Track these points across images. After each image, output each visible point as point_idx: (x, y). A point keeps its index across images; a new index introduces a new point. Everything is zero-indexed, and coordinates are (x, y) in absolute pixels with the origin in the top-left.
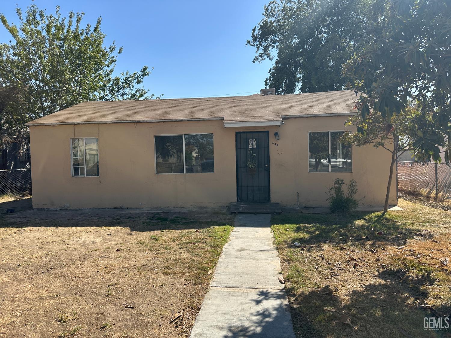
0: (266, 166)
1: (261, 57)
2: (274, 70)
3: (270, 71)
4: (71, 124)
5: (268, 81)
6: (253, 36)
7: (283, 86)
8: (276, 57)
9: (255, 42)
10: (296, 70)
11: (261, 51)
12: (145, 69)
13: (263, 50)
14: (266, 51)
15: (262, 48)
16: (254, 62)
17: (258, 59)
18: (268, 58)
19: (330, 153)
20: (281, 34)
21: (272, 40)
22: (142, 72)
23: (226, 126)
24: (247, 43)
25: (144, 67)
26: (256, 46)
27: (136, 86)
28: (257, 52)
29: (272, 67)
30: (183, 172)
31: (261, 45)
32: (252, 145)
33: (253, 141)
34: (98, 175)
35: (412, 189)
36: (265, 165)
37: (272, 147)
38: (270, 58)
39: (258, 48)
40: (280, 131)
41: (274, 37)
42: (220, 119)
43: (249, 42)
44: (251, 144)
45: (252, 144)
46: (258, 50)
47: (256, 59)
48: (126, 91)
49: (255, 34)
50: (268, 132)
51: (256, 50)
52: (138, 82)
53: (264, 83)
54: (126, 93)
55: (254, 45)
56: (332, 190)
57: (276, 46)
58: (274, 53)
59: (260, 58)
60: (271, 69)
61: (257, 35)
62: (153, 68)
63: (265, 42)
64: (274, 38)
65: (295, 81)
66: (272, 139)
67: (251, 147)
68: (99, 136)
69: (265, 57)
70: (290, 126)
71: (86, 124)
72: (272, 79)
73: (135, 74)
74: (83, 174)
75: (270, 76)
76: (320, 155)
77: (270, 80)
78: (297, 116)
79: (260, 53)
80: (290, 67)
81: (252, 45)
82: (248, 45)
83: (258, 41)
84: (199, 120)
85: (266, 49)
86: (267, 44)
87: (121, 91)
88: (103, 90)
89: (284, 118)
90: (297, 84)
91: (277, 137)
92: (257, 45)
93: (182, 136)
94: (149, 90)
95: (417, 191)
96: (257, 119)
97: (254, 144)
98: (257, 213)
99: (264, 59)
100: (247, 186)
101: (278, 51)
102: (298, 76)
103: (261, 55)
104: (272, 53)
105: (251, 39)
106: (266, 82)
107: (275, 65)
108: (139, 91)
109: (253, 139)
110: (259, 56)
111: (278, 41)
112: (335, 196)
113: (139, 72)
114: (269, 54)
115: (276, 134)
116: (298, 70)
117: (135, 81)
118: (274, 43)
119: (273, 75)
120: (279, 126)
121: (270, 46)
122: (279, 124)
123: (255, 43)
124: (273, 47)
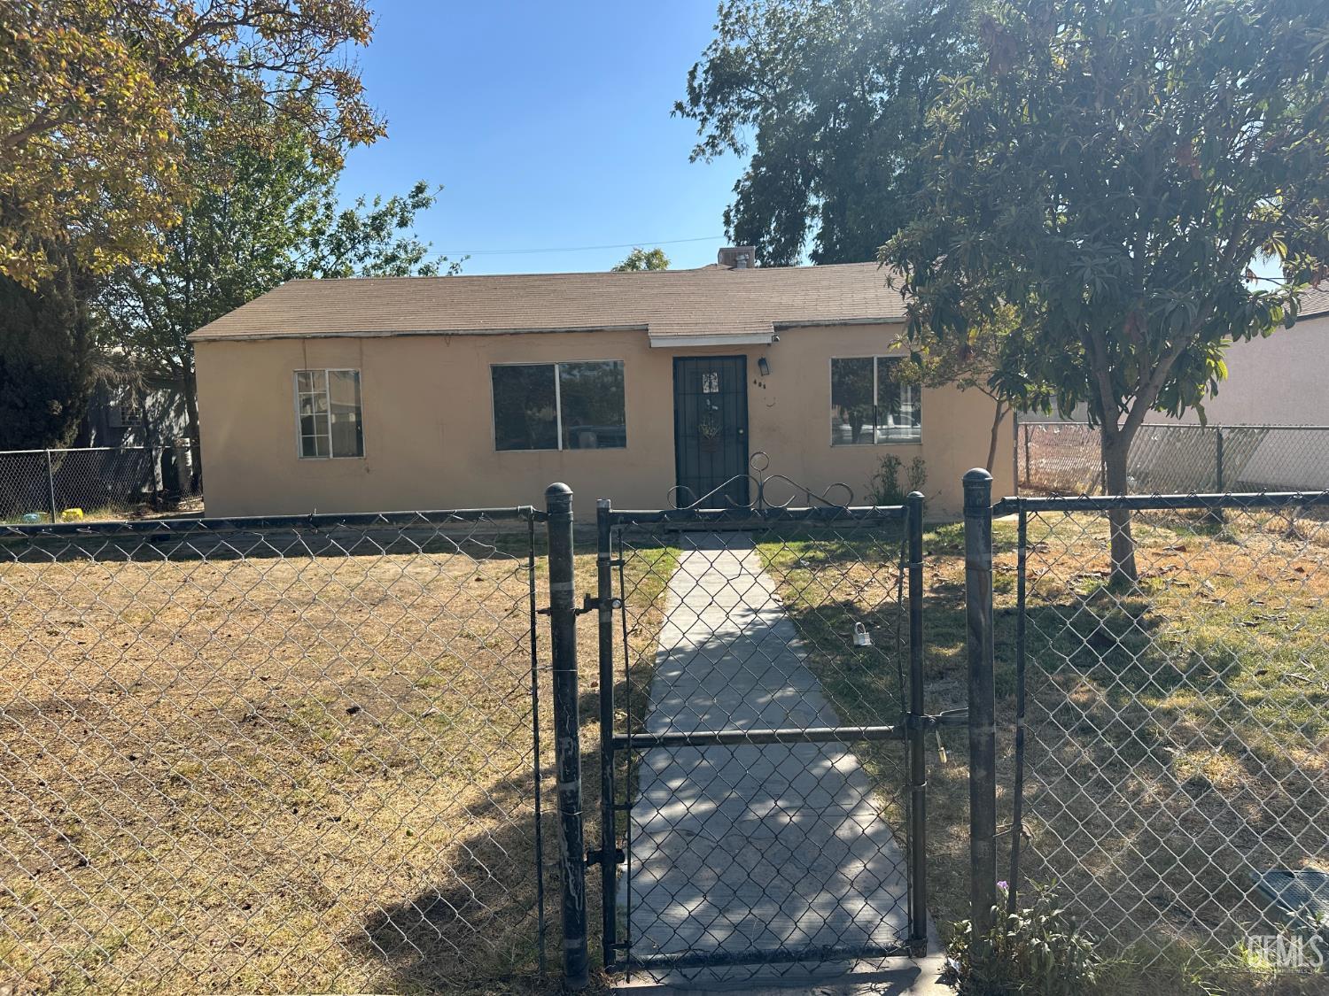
0: (741, 432)
1: (714, 146)
2: (748, 183)
3: (737, 187)
4: (296, 338)
5: (732, 214)
6: (692, 89)
7: (772, 228)
8: (753, 149)
9: (697, 105)
10: (807, 183)
11: (711, 128)
12: (420, 189)
13: (717, 127)
14: (726, 130)
15: (714, 121)
16: (692, 159)
17: (703, 151)
18: (732, 150)
19: (876, 403)
20: (766, 84)
21: (740, 101)
22: (413, 197)
23: (655, 344)
24: (674, 109)
25: (417, 184)
26: (699, 118)
27: (397, 235)
28: (700, 132)
29: (741, 175)
30: (557, 447)
31: (711, 112)
32: (711, 386)
33: (712, 377)
34: (360, 453)
35: (1060, 485)
36: (738, 429)
37: (753, 390)
38: (736, 150)
39: (704, 120)
40: (771, 357)
41: (748, 93)
42: (639, 328)
43: (679, 106)
44: (707, 384)
45: (710, 383)
46: (703, 127)
47: (700, 151)
48: (373, 246)
49: (696, 84)
50: (744, 358)
51: (699, 127)
52: (403, 223)
53: (723, 219)
54: (373, 252)
55: (694, 115)
56: (878, 479)
57: (751, 117)
58: (747, 134)
59: (708, 150)
60: (739, 181)
61: (700, 86)
62: (442, 188)
63: (723, 103)
64: (746, 95)
65: (805, 215)
66: (752, 375)
67: (706, 391)
68: (361, 366)
69: (722, 146)
70: (791, 345)
71: (331, 337)
72: (742, 208)
73: (394, 201)
74: (324, 453)
75: (738, 202)
76: (859, 411)
77: (738, 211)
78: (807, 324)
79: (710, 137)
80: (790, 176)
81: (688, 115)
82: (678, 113)
83: (705, 103)
84: (592, 331)
85: (725, 124)
86: (727, 110)
87: (361, 248)
88: (315, 244)
89: (780, 328)
90: (808, 221)
91: (764, 369)
92: (701, 114)
93: (553, 366)
94: (431, 244)
95: (1069, 488)
96: (722, 330)
97: (715, 383)
98: (724, 531)
99: (720, 153)
100: (700, 478)
101: (757, 131)
102: (813, 200)
103: (712, 142)
104: (741, 135)
105: (685, 99)
106: (727, 215)
107: (750, 170)
108: (405, 246)
109: (711, 373)
110: (707, 144)
111: (758, 103)
112: (882, 491)
113: (406, 197)
114: (732, 138)
115: (762, 362)
116: (812, 185)
117: (396, 220)
118: (746, 108)
119: (745, 196)
120: (769, 344)
121: (737, 115)
122: (768, 340)
123: (695, 109)
124: (745, 120)
